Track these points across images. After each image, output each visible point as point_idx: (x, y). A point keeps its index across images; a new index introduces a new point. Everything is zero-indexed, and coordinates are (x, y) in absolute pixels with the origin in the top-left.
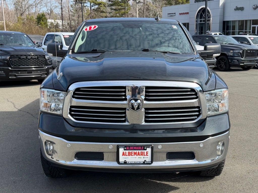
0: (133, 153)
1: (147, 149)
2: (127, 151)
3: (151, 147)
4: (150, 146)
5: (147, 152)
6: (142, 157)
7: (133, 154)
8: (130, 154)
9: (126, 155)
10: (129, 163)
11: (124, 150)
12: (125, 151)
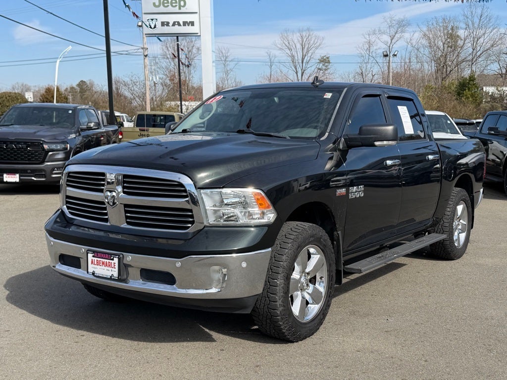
0: (101, 262)
1: (114, 258)
2: (96, 259)
3: (117, 257)
4: (117, 255)
5: (114, 263)
6: (110, 269)
7: (101, 264)
8: (98, 263)
9: (95, 265)
10: (97, 275)
11: (93, 256)
12: (94, 258)
